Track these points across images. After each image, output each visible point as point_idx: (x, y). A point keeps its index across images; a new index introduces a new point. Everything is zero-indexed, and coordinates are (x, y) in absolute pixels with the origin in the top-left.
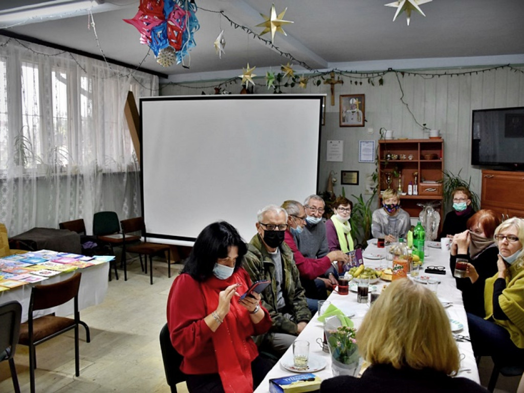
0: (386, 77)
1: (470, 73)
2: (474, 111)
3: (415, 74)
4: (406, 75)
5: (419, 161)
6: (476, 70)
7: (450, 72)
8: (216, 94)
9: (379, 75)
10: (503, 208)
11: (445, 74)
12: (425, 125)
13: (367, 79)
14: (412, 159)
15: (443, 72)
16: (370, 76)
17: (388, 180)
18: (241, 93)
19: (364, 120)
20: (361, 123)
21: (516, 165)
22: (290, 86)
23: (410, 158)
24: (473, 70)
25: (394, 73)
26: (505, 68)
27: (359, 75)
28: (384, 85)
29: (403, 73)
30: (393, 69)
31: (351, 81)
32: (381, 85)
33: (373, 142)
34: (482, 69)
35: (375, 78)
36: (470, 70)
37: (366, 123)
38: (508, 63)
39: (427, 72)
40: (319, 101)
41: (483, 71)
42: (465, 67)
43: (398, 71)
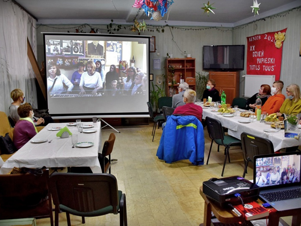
0: (165, 29)
1: (201, 29)
2: (204, 46)
3: (178, 28)
4: (174, 28)
5: (185, 68)
6: (203, 28)
7: (193, 28)
8: (76, 32)
9: (162, 28)
10: (220, 87)
11: (191, 29)
12: (185, 52)
13: (156, 29)
15: (190, 28)
16: (157, 27)
18: (90, 33)
19: (155, 49)
20: (154, 51)
21: (223, 69)
22: (116, 30)
23: (181, 67)
25: (169, 27)
26: (214, 28)
27: (152, 27)
28: (164, 32)
29: (173, 27)
30: (168, 25)
31: (148, 30)
33: (160, 60)
34: (205, 28)
35: (160, 29)
36: (201, 28)
37: (156, 50)
38: (215, 26)
39: (183, 28)
40: (148, 39)
41: (206, 29)
42: (198, 27)
43: (170, 26)
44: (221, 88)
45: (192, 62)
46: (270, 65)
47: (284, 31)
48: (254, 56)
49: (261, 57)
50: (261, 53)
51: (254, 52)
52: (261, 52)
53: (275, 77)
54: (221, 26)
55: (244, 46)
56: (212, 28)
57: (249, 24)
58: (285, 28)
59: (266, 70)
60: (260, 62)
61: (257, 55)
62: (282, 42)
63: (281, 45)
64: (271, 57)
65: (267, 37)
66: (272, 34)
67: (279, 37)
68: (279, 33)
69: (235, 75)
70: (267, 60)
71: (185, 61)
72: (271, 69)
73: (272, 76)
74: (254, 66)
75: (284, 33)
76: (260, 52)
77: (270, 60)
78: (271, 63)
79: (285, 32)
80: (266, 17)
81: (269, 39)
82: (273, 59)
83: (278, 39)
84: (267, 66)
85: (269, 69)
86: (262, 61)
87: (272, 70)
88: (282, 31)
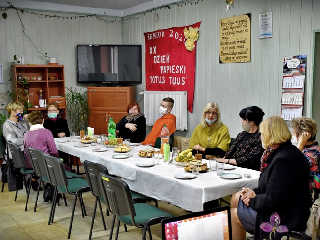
0: (9, 12)
1: (71, 17)
2: (78, 46)
3: (32, 13)
4: (25, 13)
5: (48, 81)
6: (75, 16)
7: (58, 15)
9: (2, 10)
10: (105, 111)
11: (55, 16)
12: (46, 54)
14: (41, 80)
15: (53, 14)
17: (19, 97)
23: (40, 79)
24: (73, 16)
25: (15, 10)
26: (93, 17)
28: (6, 19)
29: (22, 11)
30: (14, 6)
32: (4, 19)
34: (78, 16)
36: (71, 15)
38: (94, 14)
39: (41, 13)
41: (80, 17)
42: (67, 13)
43: (18, 9)
44: (107, 112)
45: (59, 71)
46: (180, 75)
47: (197, 25)
48: (155, 62)
49: (165, 65)
50: (165, 58)
51: (155, 57)
52: (166, 56)
53: (187, 94)
54: (103, 14)
55: (140, 46)
56: (90, 17)
57: (146, 13)
58: (198, 22)
59: (174, 84)
60: (165, 71)
61: (160, 60)
62: (194, 42)
63: (194, 46)
64: (180, 65)
65: (174, 34)
66: (180, 30)
67: (190, 33)
68: (191, 28)
69: (128, 91)
70: (175, 68)
71: (47, 69)
72: (181, 81)
73: (184, 92)
74: (156, 77)
75: (196, 29)
76: (164, 56)
77: (179, 69)
78: (181, 73)
79: (199, 28)
80: (172, 4)
81: (177, 37)
82: (183, 66)
83: (189, 38)
84: (175, 78)
85: (179, 82)
86: (168, 70)
87: (183, 84)
88: (194, 26)
